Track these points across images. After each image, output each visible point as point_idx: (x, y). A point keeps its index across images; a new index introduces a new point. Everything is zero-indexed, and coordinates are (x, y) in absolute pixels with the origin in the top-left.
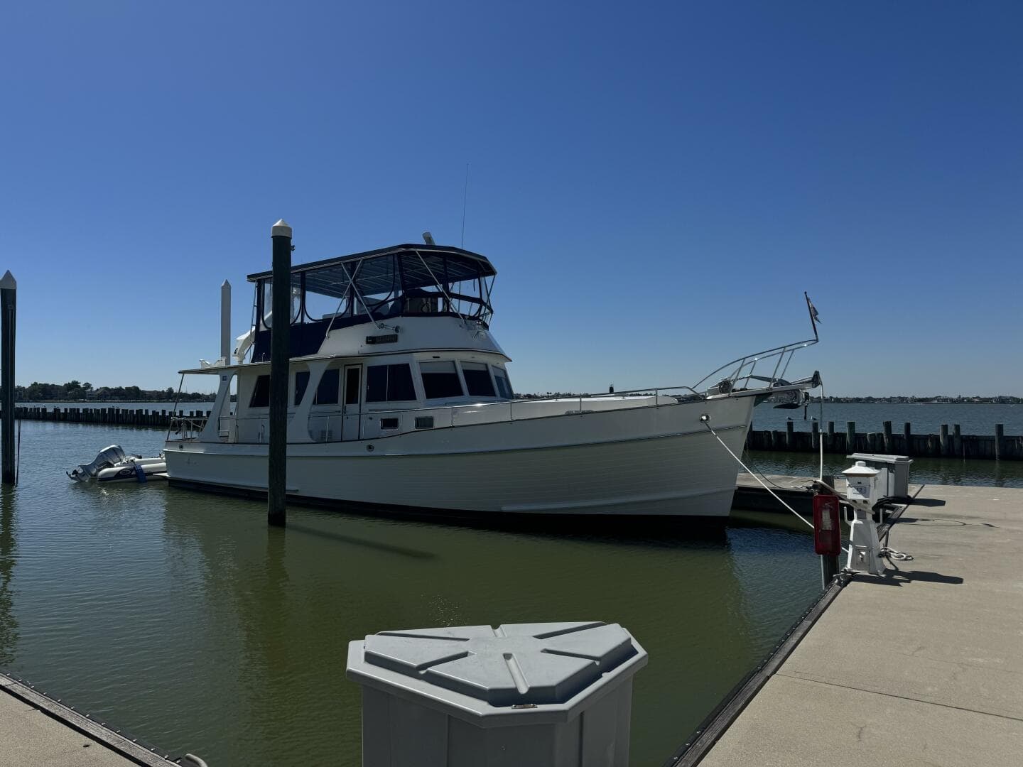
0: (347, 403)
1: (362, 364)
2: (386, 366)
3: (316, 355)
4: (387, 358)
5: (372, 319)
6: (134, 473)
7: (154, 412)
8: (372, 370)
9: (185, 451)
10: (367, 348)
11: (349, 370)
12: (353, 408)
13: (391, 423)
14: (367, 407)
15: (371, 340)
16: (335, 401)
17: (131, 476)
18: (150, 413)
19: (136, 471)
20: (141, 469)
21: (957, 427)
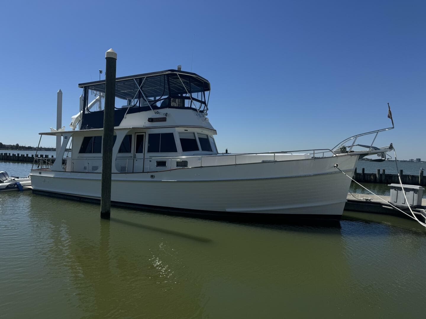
0: (136, 152)
1: (145, 132)
2: (160, 134)
3: (118, 127)
4: (160, 129)
5: (151, 108)
6: (16, 186)
7: (13, 154)
8: (151, 136)
9: (42, 175)
10: (148, 124)
11: (137, 135)
12: (139, 155)
13: (162, 164)
14: (148, 155)
15: (151, 120)
16: (130, 151)
17: (14, 188)
18: (11, 155)
19: (17, 185)
20: (20, 184)
21: (384, 170)
